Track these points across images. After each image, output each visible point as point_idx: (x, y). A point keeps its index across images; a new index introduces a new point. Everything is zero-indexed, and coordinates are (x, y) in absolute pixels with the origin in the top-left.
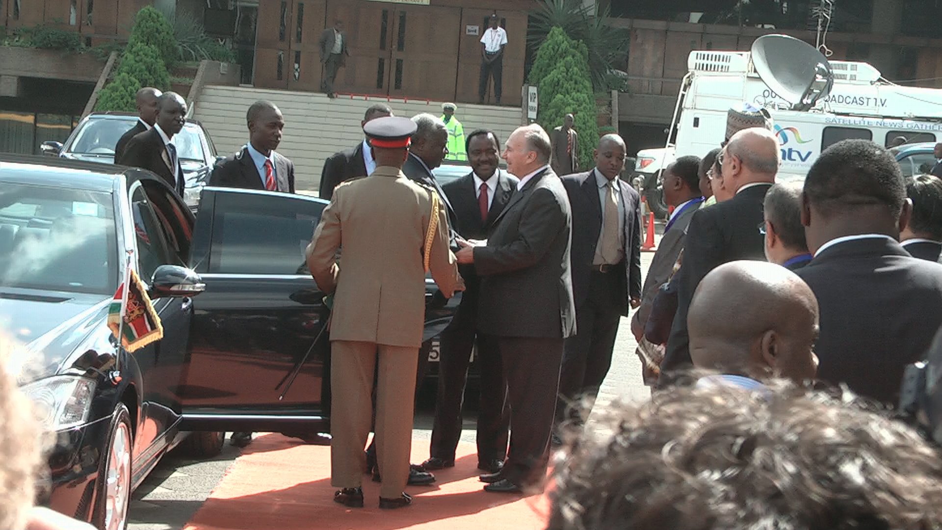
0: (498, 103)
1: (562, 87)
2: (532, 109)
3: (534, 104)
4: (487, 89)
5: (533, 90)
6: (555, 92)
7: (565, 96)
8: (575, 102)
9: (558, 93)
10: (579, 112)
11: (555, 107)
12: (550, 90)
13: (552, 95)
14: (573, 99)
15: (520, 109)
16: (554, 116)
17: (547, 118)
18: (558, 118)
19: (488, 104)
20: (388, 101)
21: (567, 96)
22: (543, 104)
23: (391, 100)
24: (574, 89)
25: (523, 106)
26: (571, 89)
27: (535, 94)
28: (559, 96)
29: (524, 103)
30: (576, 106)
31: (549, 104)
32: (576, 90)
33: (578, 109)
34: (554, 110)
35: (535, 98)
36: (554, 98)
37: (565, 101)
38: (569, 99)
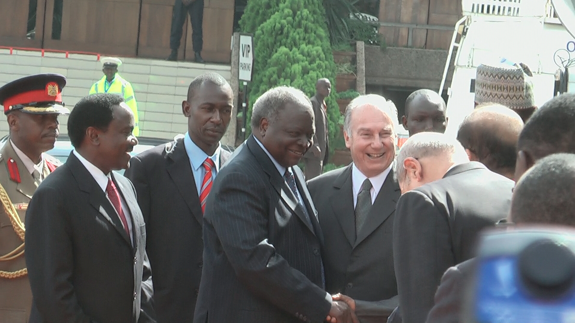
0: (197, 60)
1: (287, 37)
2: (245, 67)
3: (247, 60)
4: (182, 41)
5: (246, 40)
6: (279, 44)
7: (291, 50)
8: (305, 58)
9: (281, 45)
10: (311, 72)
11: (277, 63)
12: (271, 40)
13: (271, 48)
14: (302, 53)
15: (228, 68)
16: (275, 76)
17: (265, 79)
18: (282, 79)
19: (184, 59)
20: (43, 55)
21: (294, 49)
22: (260, 60)
23: (46, 54)
24: (304, 39)
25: (232, 63)
26: (299, 39)
27: (249, 46)
28: (283, 49)
29: (233, 59)
30: (307, 63)
31: (269, 61)
32: (307, 41)
33: (309, 67)
34: (275, 69)
35: (249, 52)
36: (276, 52)
37: (291, 56)
38: (297, 53)
